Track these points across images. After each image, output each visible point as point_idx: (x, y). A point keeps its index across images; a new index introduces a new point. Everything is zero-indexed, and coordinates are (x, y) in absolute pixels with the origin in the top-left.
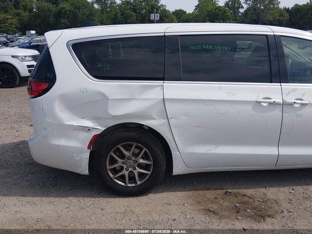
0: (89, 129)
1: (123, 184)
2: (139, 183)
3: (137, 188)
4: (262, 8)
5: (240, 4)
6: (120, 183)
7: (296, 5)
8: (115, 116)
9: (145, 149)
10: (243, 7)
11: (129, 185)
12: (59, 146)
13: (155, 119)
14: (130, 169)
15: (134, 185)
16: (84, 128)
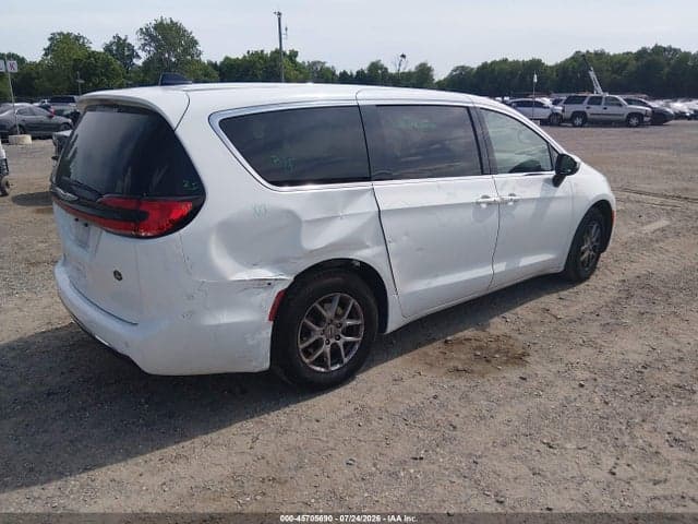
0: (269, 283)
1: (323, 370)
2: (346, 360)
3: (345, 370)
4: (173, 60)
5: (133, 50)
6: (318, 369)
7: (227, 58)
8: (312, 251)
9: (353, 301)
10: (138, 57)
11: (333, 368)
12: (219, 326)
13: (367, 247)
14: (332, 341)
15: (338, 366)
16: (262, 282)
